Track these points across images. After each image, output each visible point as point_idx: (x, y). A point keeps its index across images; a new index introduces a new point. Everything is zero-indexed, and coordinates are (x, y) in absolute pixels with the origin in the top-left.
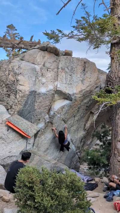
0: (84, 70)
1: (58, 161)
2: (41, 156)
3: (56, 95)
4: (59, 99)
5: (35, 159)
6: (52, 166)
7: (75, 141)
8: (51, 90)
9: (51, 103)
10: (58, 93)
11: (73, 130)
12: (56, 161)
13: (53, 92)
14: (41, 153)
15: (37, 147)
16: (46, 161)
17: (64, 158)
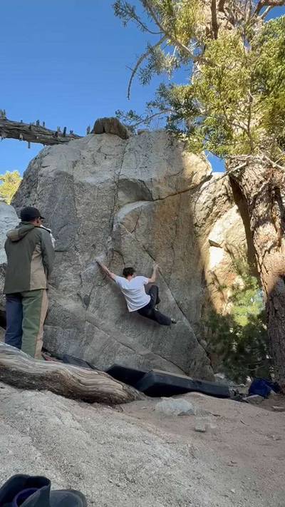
0: (172, 145)
1: (153, 350)
2: (110, 331)
3: (121, 194)
4: (129, 203)
5: (96, 336)
6: (141, 361)
7: (186, 307)
8: (107, 181)
9: (112, 211)
10: (123, 189)
11: (178, 281)
12: (148, 351)
13: (112, 185)
14: (108, 323)
15: (97, 308)
16: (122, 347)
17: (168, 346)
